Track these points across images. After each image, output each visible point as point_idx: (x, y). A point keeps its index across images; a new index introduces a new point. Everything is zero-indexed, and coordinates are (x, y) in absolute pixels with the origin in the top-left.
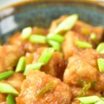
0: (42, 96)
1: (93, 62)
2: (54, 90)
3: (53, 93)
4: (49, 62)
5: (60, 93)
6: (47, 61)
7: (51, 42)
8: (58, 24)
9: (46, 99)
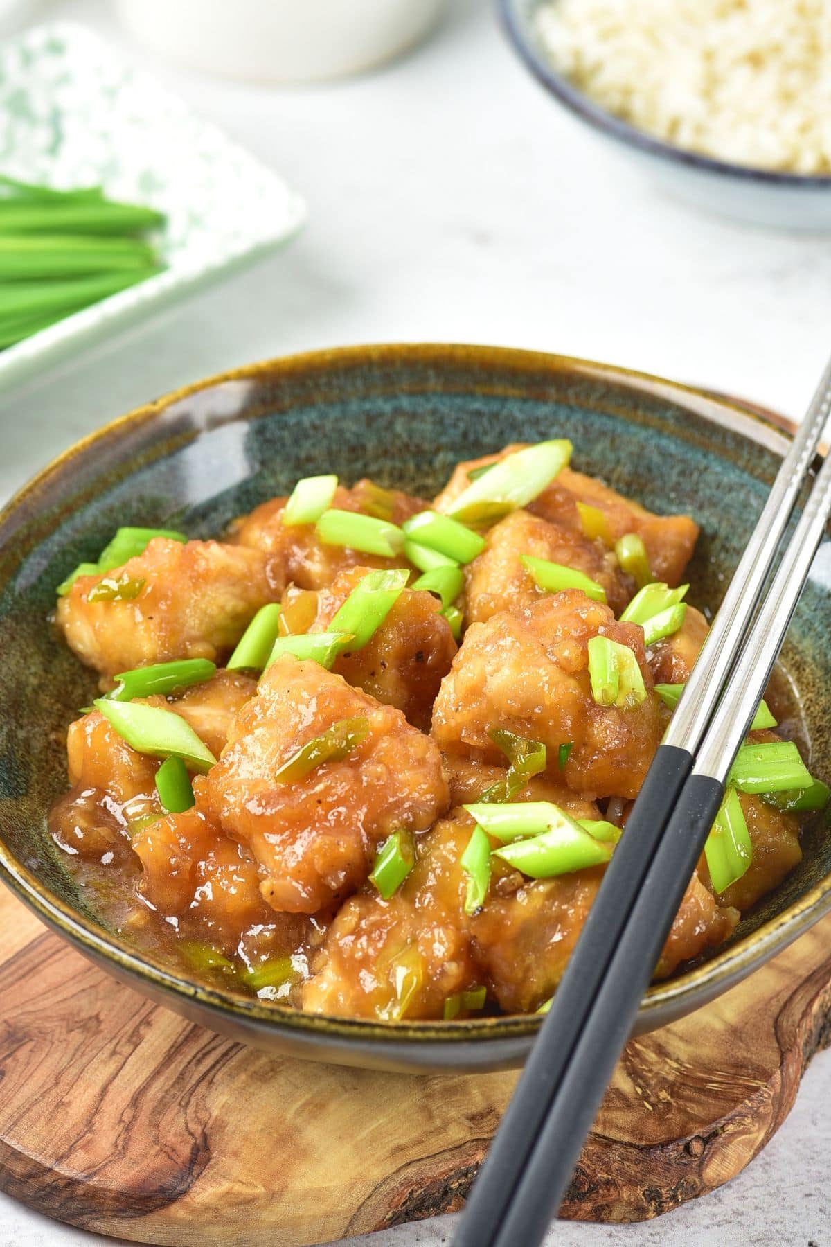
0: (304, 773)
1: (568, 652)
2: (365, 754)
3: (356, 766)
4: (376, 638)
5: (390, 772)
6: (368, 630)
7: (423, 556)
8: (471, 477)
9: (320, 787)
